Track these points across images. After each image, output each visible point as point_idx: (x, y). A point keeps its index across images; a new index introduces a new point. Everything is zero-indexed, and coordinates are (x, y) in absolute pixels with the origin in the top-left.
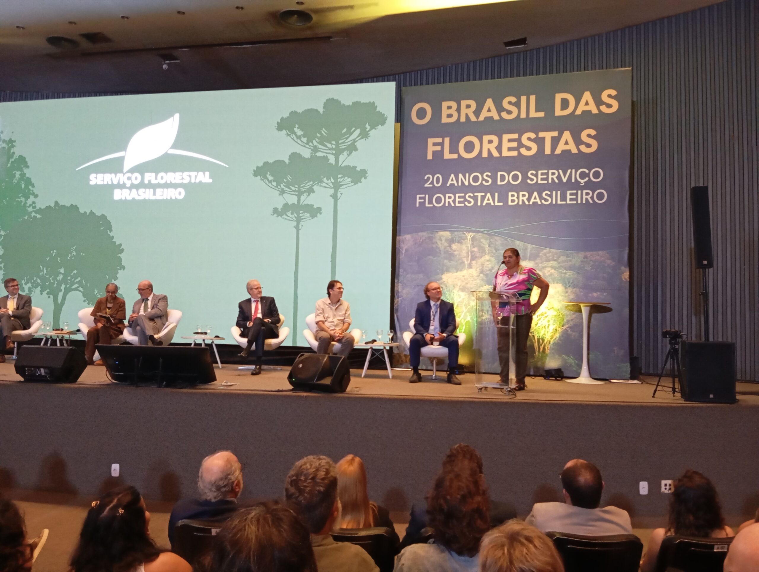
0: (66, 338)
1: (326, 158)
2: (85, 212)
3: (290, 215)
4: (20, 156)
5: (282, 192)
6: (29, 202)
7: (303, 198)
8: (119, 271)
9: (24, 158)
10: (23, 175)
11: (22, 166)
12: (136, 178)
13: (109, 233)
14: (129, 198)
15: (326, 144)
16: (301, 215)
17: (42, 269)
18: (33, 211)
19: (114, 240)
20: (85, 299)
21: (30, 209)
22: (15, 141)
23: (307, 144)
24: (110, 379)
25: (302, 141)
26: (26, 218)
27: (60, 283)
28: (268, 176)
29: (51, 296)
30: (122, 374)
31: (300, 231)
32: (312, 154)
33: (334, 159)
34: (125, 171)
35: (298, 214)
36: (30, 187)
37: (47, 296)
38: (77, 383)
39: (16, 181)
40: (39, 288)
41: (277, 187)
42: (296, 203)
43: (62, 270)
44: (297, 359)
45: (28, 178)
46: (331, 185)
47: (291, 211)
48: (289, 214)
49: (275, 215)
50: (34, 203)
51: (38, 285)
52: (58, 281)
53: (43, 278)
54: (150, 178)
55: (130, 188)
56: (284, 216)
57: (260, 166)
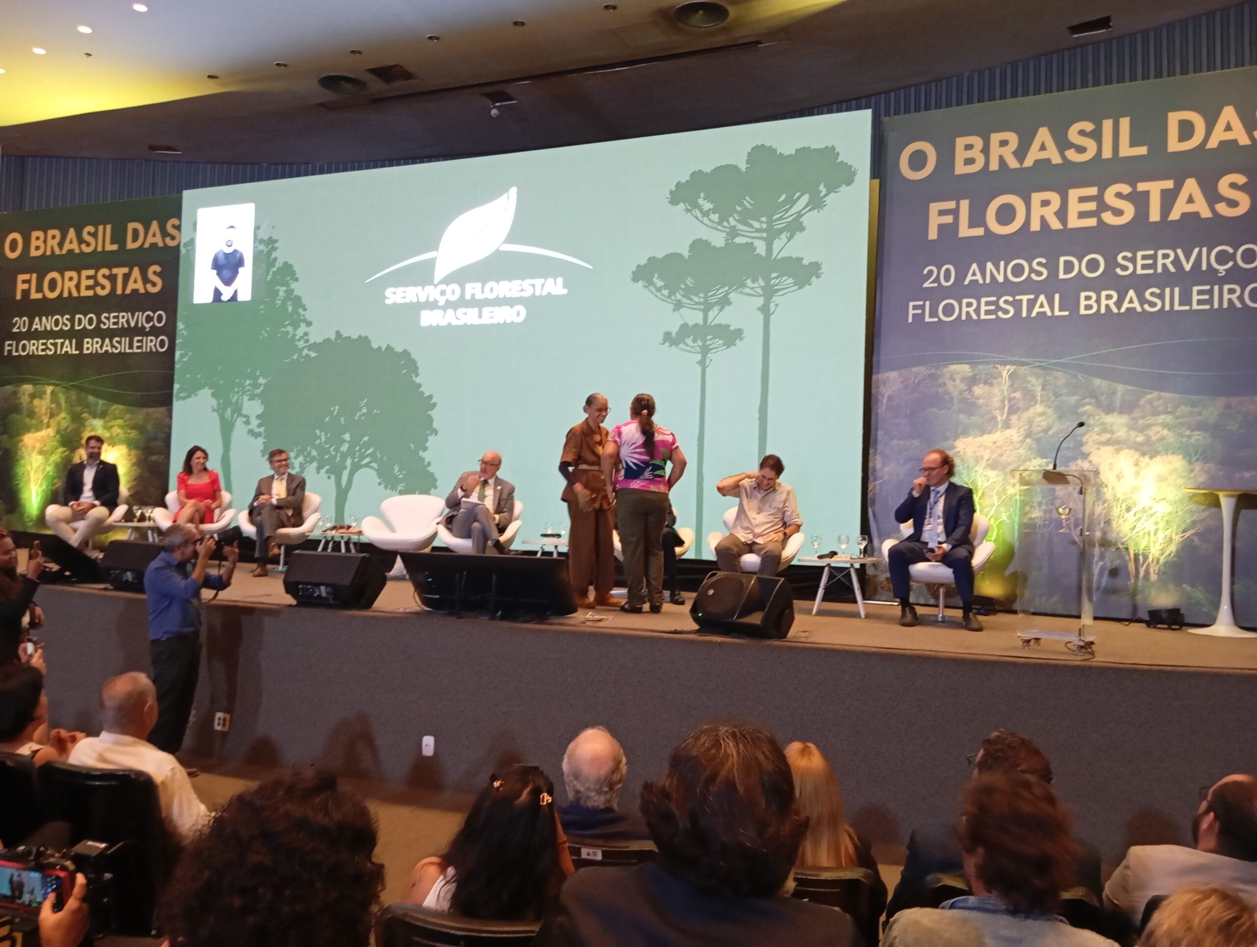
0: (353, 541)
1: (750, 247)
2: (380, 348)
3: (692, 344)
4: (285, 264)
5: (678, 306)
6: (300, 332)
7: (711, 314)
8: (429, 437)
9: (291, 266)
10: (290, 292)
11: (288, 279)
12: (453, 292)
13: (414, 378)
14: (443, 323)
15: (751, 222)
16: (708, 343)
17: (318, 435)
18: (304, 347)
19: (421, 389)
20: (380, 480)
21: (301, 344)
22: (276, 241)
23: (718, 224)
24: (420, 603)
25: (710, 220)
26: (295, 357)
27: (344, 456)
28: (655, 280)
29: (333, 476)
30: (437, 597)
31: (708, 370)
32: (727, 240)
33: (765, 248)
34: (436, 282)
35: (704, 341)
36: (300, 310)
37: (326, 476)
38: (372, 609)
39: (280, 302)
40: (315, 465)
41: (669, 297)
42: (701, 322)
43: (347, 437)
44: (705, 582)
45: (296, 296)
46: (759, 290)
47: (692, 337)
48: (689, 341)
49: (667, 344)
50: (306, 334)
51: (313, 459)
52: (343, 454)
53: (319, 448)
54: (473, 291)
55: (444, 308)
56: (682, 345)
57: (642, 264)
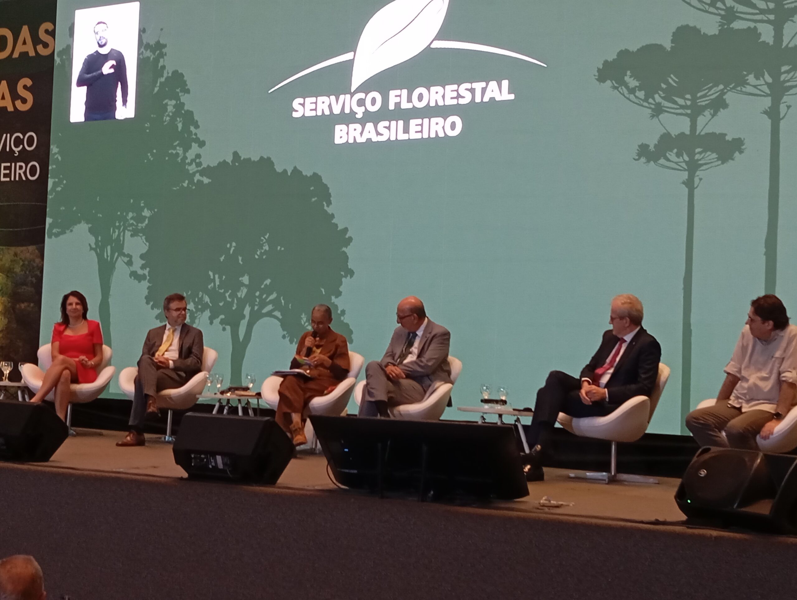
0: (252, 406)
1: (753, 33)
2: (285, 171)
3: (676, 159)
4: (175, 72)
5: (658, 110)
6: (191, 155)
7: (701, 121)
8: (344, 280)
9: (182, 75)
10: (180, 106)
11: (178, 90)
12: (374, 101)
13: (326, 208)
14: (361, 140)
15: (754, 1)
16: (697, 157)
17: (212, 277)
18: (197, 171)
19: (334, 221)
20: (285, 333)
21: (192, 168)
22: (165, 46)
23: (710, 5)
24: (335, 481)
26: (185, 185)
27: (242, 303)
28: (627, 79)
29: (228, 328)
30: (356, 471)
31: (697, 192)
32: (722, 25)
33: (772, 33)
34: (353, 89)
35: (691, 155)
36: (192, 128)
37: (221, 327)
38: (277, 485)
39: (168, 118)
40: (207, 313)
41: (646, 100)
42: (688, 132)
43: (245, 279)
44: (694, 460)
46: (765, 89)
47: (675, 151)
48: (672, 156)
49: (643, 160)
50: (198, 156)
51: (205, 307)
52: (239, 300)
53: (213, 294)
55: (363, 122)
56: (662, 161)
57: (610, 59)
